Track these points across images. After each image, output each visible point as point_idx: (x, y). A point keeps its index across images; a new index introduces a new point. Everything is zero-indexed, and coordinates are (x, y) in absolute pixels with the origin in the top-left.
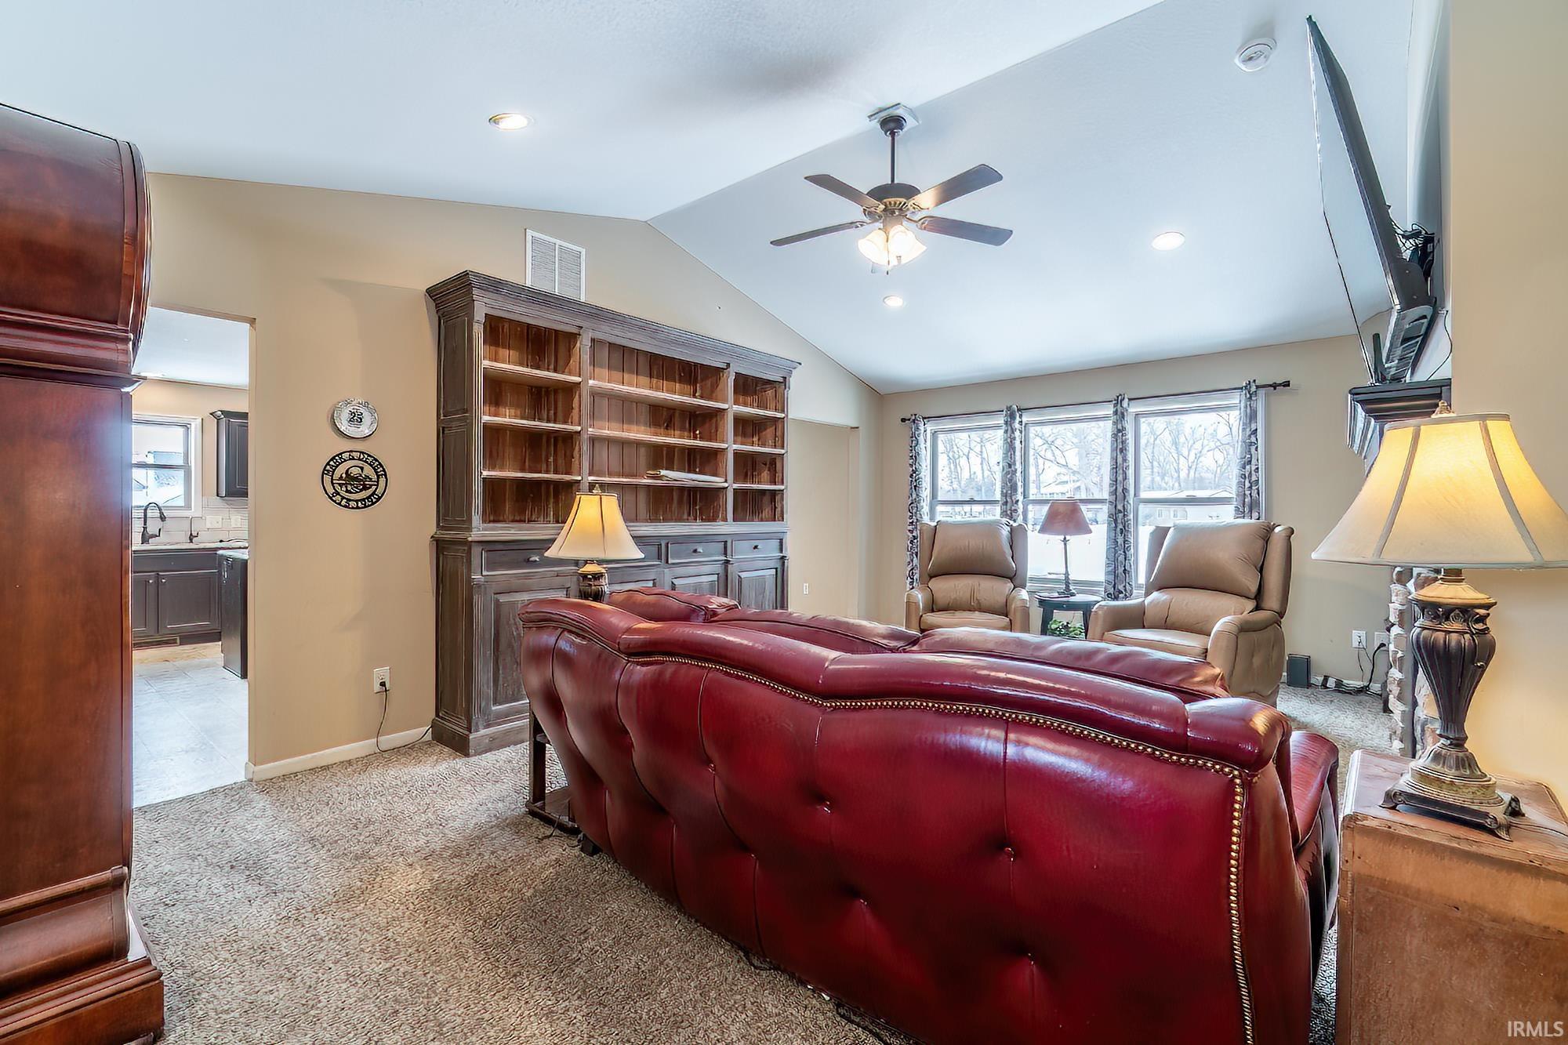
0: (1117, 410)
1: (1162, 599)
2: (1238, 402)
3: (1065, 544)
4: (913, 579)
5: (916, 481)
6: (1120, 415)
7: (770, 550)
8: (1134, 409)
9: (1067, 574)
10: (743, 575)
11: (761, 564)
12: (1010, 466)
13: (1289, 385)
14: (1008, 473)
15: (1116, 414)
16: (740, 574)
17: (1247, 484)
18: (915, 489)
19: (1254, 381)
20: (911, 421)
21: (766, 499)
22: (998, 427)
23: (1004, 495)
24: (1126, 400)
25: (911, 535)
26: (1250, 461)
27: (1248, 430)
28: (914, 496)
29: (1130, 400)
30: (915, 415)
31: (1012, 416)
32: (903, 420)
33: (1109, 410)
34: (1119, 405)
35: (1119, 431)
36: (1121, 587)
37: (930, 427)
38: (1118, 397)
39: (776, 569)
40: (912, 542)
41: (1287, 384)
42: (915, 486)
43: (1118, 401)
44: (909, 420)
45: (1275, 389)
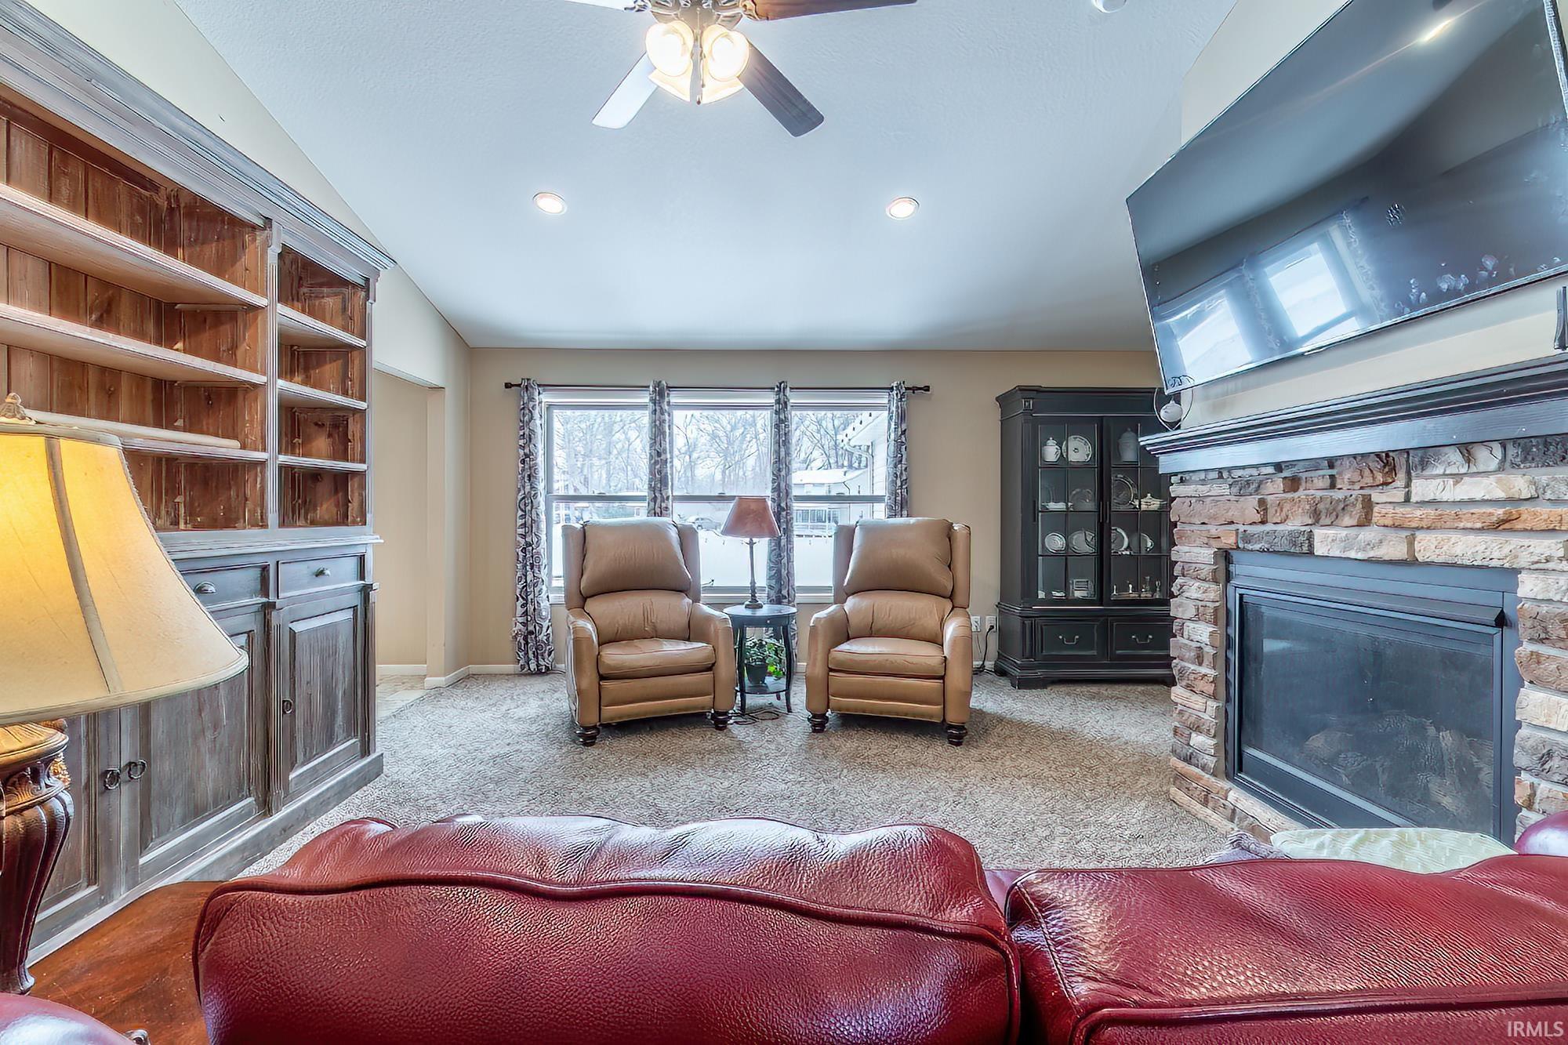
0: (779, 399)
1: (863, 605)
2: (886, 401)
3: (751, 548)
4: (527, 600)
5: (530, 468)
6: (782, 405)
7: (342, 578)
8: (794, 399)
9: (753, 582)
10: (298, 627)
11: (330, 604)
12: (659, 454)
13: (928, 390)
14: (656, 463)
15: (779, 403)
16: (291, 625)
17: (899, 484)
18: (529, 480)
19: (904, 382)
20: (521, 389)
21: (324, 487)
22: (643, 407)
23: (652, 489)
24: (788, 388)
25: (522, 541)
26: (901, 461)
27: (900, 429)
28: (528, 488)
29: (791, 388)
30: (528, 380)
31: (661, 394)
32: (508, 386)
33: (770, 399)
34: (782, 393)
35: (781, 421)
36: (784, 592)
37: (546, 398)
38: (780, 384)
39: (355, 608)
40: (524, 550)
41: (927, 389)
42: (529, 476)
43: (781, 389)
44: (519, 385)
45: (914, 393)
